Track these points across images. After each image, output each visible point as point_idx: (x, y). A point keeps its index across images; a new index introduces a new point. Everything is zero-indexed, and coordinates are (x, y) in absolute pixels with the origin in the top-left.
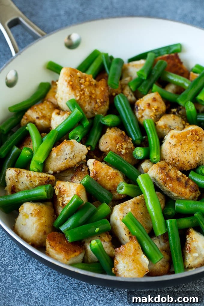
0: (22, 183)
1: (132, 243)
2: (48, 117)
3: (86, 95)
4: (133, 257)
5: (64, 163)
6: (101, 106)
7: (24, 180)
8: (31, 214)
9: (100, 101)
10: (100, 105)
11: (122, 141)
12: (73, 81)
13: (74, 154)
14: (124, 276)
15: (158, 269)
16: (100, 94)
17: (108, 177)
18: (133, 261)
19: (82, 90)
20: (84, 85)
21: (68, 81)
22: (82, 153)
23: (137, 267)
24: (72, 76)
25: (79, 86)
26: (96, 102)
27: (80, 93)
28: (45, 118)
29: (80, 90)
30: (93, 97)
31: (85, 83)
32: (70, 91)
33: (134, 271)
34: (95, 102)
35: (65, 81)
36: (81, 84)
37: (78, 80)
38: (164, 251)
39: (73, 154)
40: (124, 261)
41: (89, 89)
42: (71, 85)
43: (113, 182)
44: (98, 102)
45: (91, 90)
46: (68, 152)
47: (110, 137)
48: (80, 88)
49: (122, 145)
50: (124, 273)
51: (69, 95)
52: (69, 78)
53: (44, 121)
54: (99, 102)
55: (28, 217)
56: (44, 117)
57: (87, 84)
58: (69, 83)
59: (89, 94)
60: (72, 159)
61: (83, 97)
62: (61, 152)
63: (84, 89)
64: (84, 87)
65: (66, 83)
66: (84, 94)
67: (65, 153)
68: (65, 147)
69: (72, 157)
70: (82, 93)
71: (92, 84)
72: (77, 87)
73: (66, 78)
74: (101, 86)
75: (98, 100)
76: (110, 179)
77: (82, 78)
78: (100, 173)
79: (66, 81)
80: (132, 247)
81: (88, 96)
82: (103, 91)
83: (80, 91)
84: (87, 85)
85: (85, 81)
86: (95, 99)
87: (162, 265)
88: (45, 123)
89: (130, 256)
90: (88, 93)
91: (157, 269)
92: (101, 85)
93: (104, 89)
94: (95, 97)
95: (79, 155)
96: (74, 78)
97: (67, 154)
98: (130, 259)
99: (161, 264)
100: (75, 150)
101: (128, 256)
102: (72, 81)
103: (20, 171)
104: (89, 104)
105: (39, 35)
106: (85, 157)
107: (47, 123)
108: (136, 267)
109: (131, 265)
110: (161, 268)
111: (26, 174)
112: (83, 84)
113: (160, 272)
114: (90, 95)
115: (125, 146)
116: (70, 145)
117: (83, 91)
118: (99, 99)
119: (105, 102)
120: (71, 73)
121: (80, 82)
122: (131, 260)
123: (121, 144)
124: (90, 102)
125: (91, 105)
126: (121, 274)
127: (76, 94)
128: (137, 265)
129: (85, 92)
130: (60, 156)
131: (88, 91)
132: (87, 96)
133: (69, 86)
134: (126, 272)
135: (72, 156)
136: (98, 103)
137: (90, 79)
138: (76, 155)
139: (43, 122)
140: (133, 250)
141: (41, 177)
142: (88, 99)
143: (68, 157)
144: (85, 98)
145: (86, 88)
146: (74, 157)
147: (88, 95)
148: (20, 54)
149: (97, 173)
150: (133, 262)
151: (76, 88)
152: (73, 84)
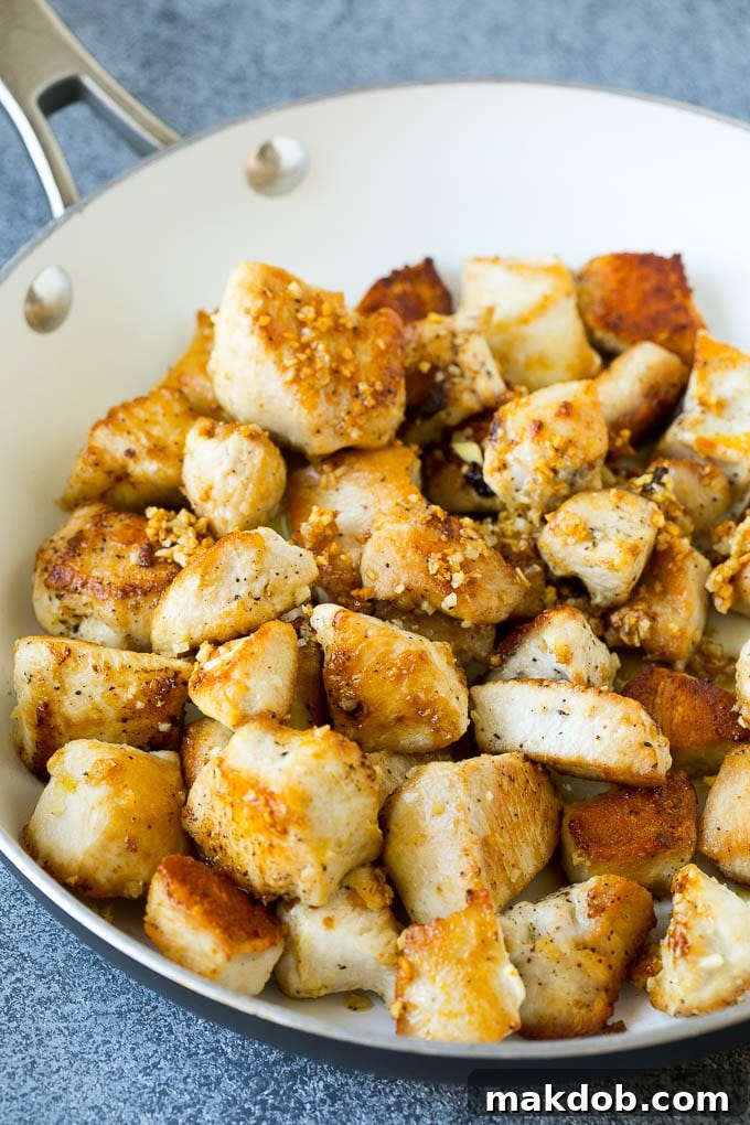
0: (78, 693)
1: (475, 914)
2: (174, 449)
3: (319, 365)
4: (470, 970)
5: (228, 614)
6: (373, 407)
7: (86, 680)
8: (86, 774)
9: (372, 389)
10: (370, 402)
11: (440, 540)
12: (273, 313)
13: (265, 581)
14: (428, 1032)
15: (564, 1014)
16: (372, 362)
17: (389, 669)
18: (469, 982)
19: (304, 347)
20: (314, 328)
21: (254, 312)
22: (296, 577)
23: (479, 1006)
24: (270, 295)
25: (296, 331)
26: (354, 392)
27: (296, 357)
28: (161, 455)
29: (296, 345)
30: (347, 372)
31: (315, 320)
32: (262, 348)
33: (467, 1018)
34: (351, 393)
35: (242, 312)
36: (302, 324)
37: (293, 311)
38: (587, 951)
39: (263, 581)
40: (435, 976)
41: (333, 345)
42: (264, 328)
43: (411, 686)
44: (363, 393)
45: (340, 348)
46: (244, 571)
47: (392, 540)
48: (299, 341)
49: (444, 559)
50: (429, 1020)
51: (257, 362)
52: (260, 303)
53: (160, 465)
54: (368, 393)
55: (74, 787)
56: (158, 450)
57: (323, 324)
58: (256, 319)
59: (331, 361)
60: (258, 599)
61: (306, 371)
62: (218, 572)
63: (314, 345)
64: (313, 335)
65: (247, 321)
66: (311, 359)
67: (233, 577)
68: (234, 552)
69: (258, 592)
70: (303, 357)
71: (344, 326)
72: (286, 335)
73: (248, 303)
74: (379, 335)
75: (363, 387)
76: (399, 677)
77: (308, 304)
78: (359, 658)
79: (248, 311)
80: (473, 931)
81: (327, 371)
82: (382, 354)
83: (296, 351)
84: (324, 330)
85: (319, 313)
86: (353, 381)
87: (578, 1002)
88: (165, 473)
89: (459, 961)
90: (327, 358)
91: (556, 1014)
92: (376, 329)
93: (389, 346)
94: (352, 373)
95: (286, 584)
96: (277, 303)
97: (242, 579)
98: (459, 973)
99: (577, 997)
100: (270, 568)
101: (454, 961)
102: (268, 314)
103: (69, 651)
104: (328, 399)
105: (154, 141)
106: (306, 593)
107: (171, 472)
108: (475, 1004)
109: (459, 997)
110: (575, 1011)
111: (91, 662)
112: (309, 324)
113: (569, 1026)
114: (334, 365)
115: (455, 559)
116: (253, 547)
117: (308, 352)
118: (367, 380)
119: (390, 392)
120: (265, 283)
121: (300, 316)
122: (460, 977)
123: (439, 555)
124: (334, 393)
125: (338, 404)
126: (417, 1023)
127: (281, 361)
128: (481, 1001)
129: (317, 355)
130: (214, 587)
131: (328, 351)
132: (322, 369)
133: (257, 331)
134: (435, 1019)
135: (258, 588)
136: (364, 396)
137: (335, 309)
138: (274, 586)
139: (159, 470)
140: (474, 942)
141: (146, 672)
142: (327, 380)
143: (243, 591)
144: (313, 375)
145: (319, 338)
146: (265, 592)
147: (328, 365)
148: (79, 210)
149: (349, 659)
150: (466, 986)
151: (283, 338)
152: (272, 323)
